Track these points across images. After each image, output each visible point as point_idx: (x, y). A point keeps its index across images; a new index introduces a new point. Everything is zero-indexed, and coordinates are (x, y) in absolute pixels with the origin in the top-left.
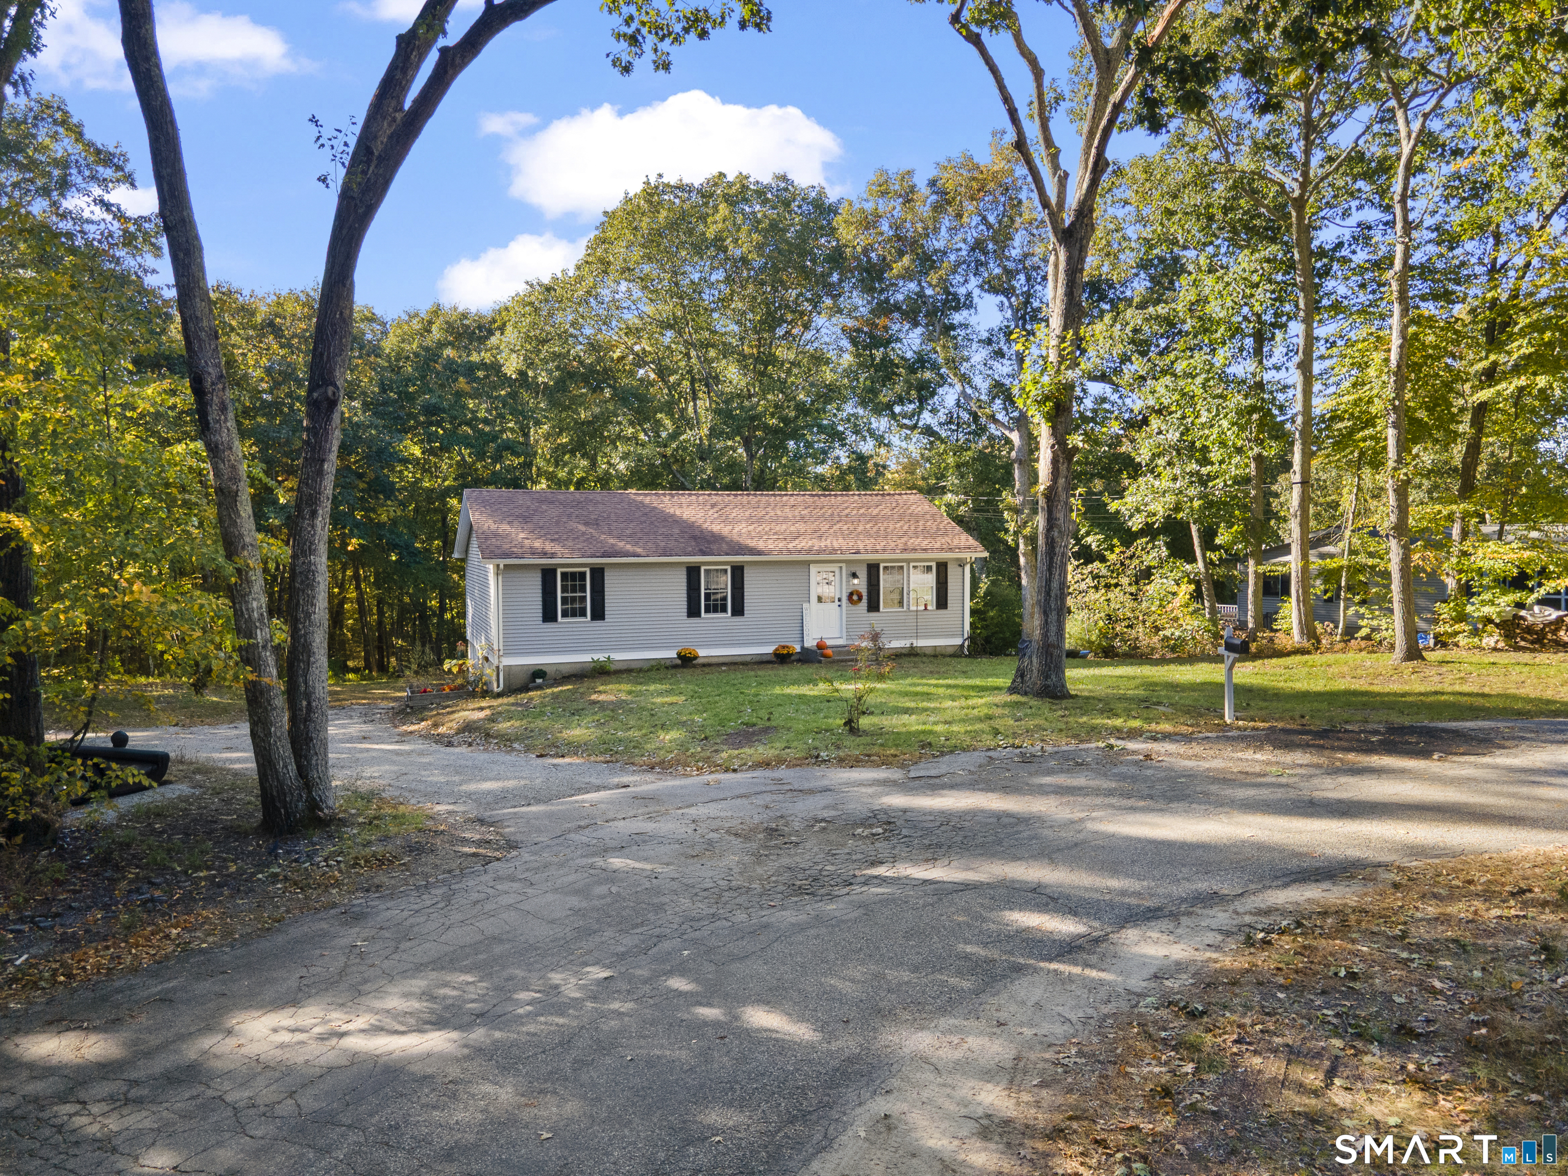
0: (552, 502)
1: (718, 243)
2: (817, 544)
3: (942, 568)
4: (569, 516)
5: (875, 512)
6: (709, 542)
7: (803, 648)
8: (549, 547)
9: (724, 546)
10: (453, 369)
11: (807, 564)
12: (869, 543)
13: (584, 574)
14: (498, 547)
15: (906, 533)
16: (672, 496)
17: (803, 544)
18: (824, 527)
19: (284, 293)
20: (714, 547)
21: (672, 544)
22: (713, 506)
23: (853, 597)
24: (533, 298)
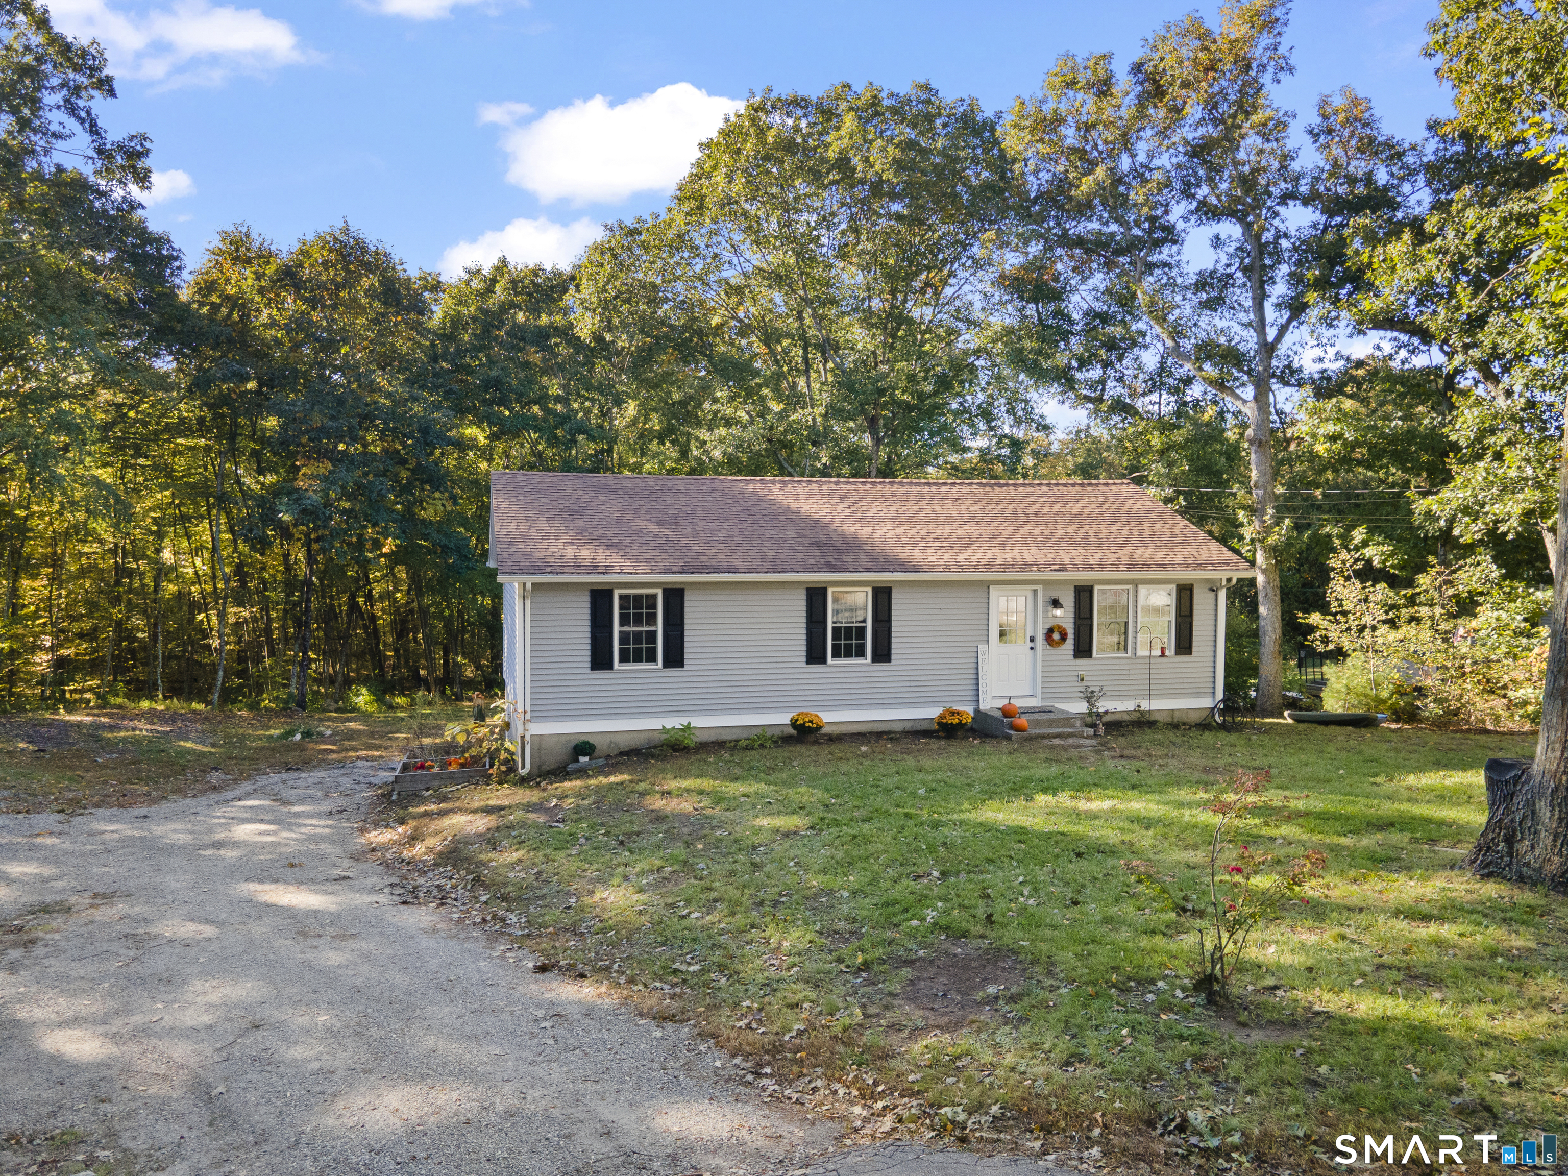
0: (615, 491)
1: (843, 163)
2: (1002, 556)
3: (1185, 593)
4: (636, 511)
5: (1076, 509)
6: (838, 551)
7: (977, 711)
8: (602, 557)
9: (863, 558)
10: (520, 335)
11: (986, 585)
12: (1078, 555)
13: (654, 597)
14: (526, 555)
15: (1127, 540)
16: (785, 484)
17: (978, 555)
18: (1007, 530)
19: (310, 237)
20: (849, 559)
21: (785, 554)
22: (843, 498)
23: (1053, 636)
24: (613, 243)
